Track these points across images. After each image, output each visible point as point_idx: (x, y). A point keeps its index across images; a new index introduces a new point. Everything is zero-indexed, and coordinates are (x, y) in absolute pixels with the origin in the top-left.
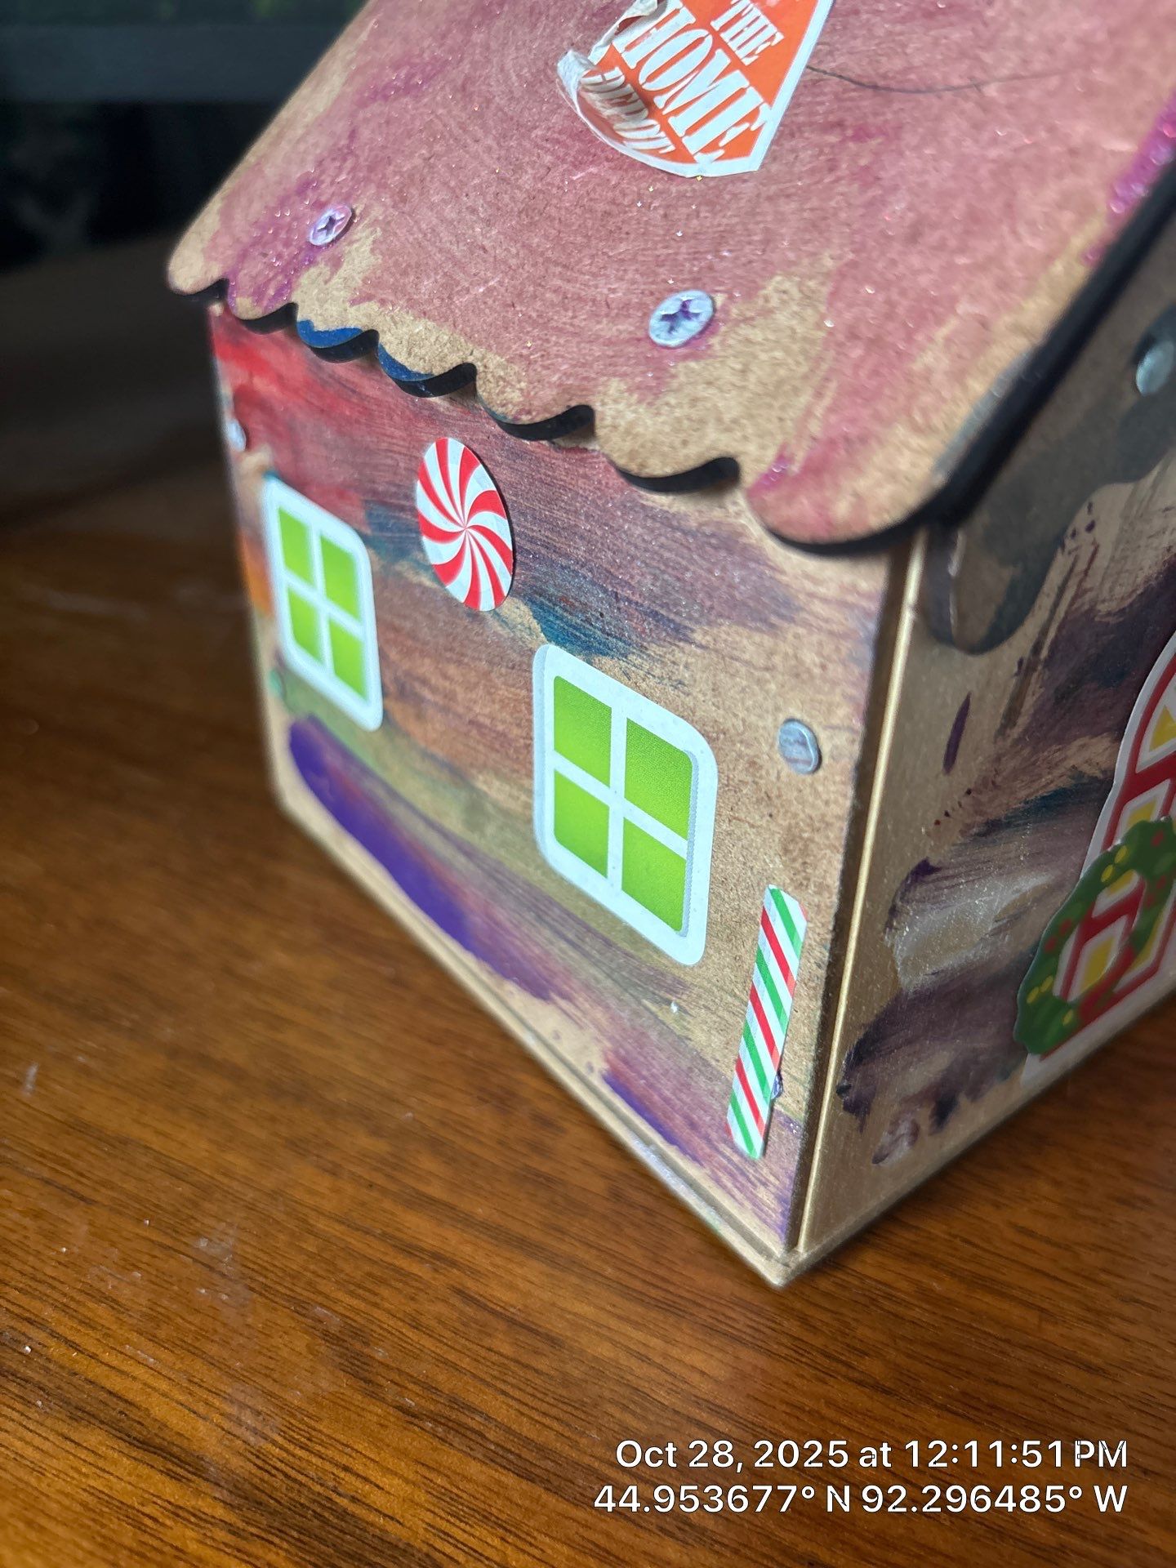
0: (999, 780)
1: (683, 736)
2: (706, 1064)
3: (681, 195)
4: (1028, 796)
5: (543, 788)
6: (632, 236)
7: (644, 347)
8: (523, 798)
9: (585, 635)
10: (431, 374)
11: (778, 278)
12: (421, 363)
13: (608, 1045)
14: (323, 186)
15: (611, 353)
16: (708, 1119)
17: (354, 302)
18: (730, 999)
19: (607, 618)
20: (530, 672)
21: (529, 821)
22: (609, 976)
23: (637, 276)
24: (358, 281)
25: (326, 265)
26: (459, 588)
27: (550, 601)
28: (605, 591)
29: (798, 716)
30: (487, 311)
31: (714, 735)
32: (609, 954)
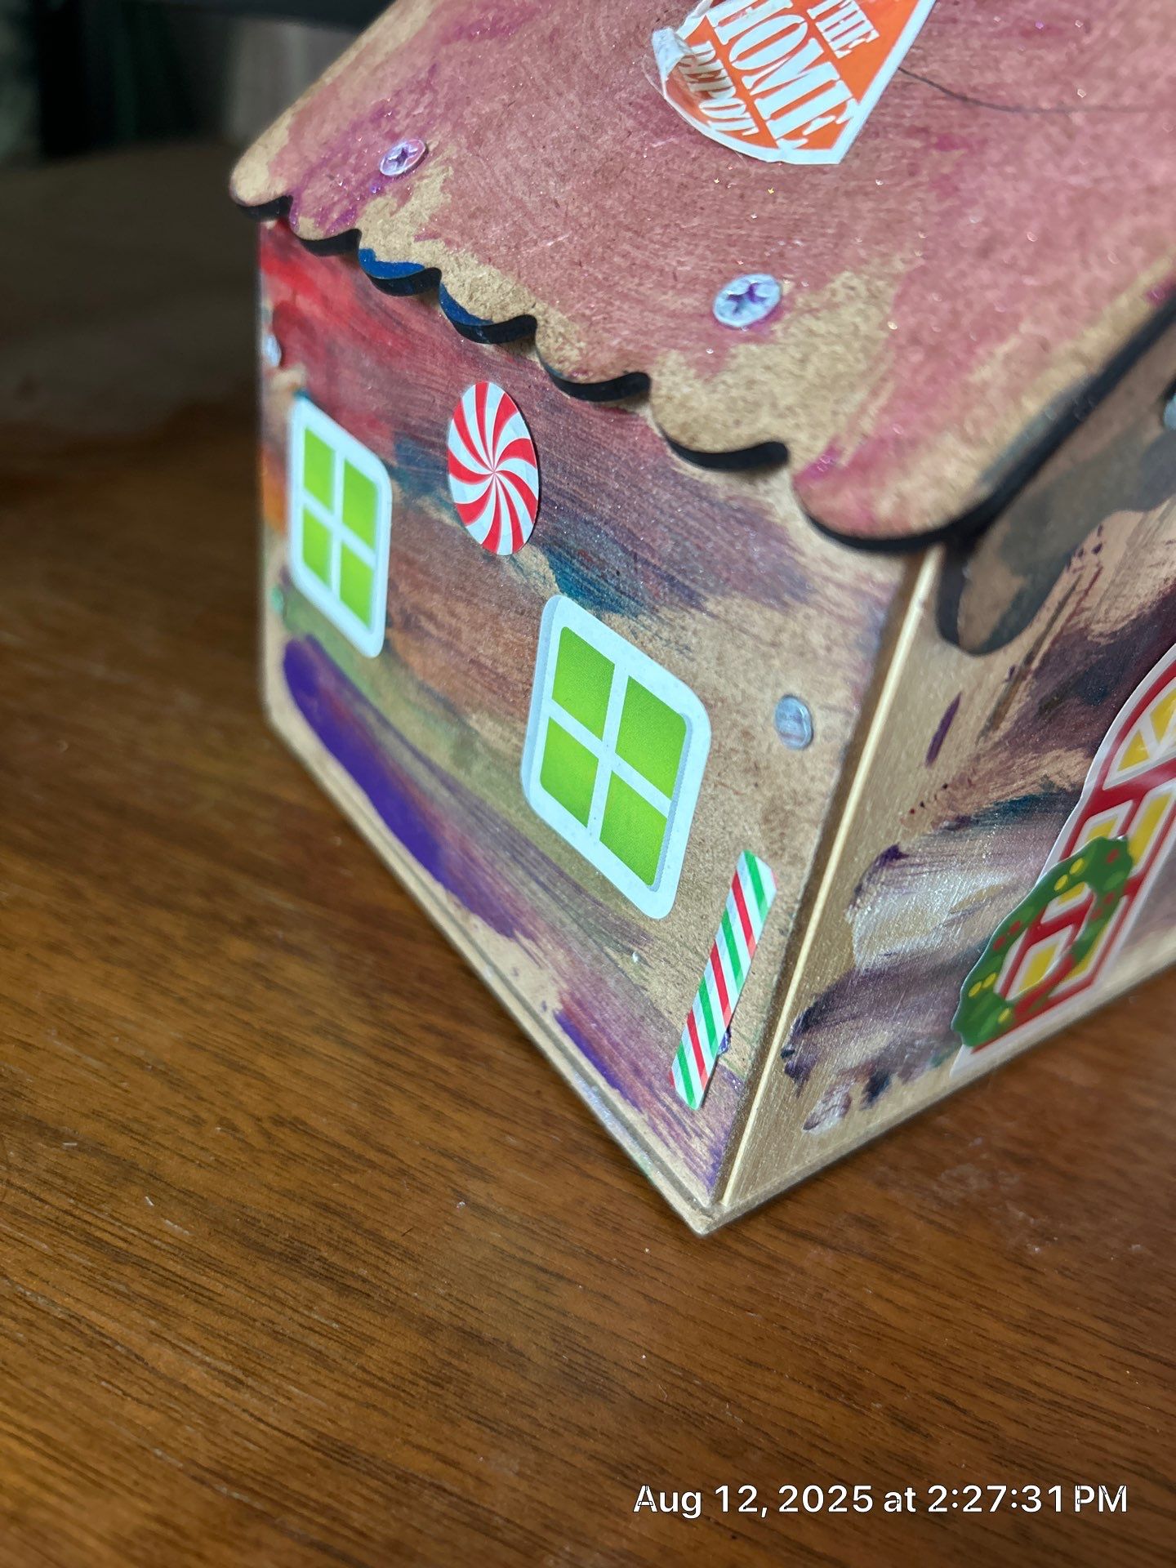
0: (975, 779)
1: (682, 699)
2: (659, 1015)
3: (760, 179)
4: (999, 798)
5: (535, 735)
6: (706, 212)
7: (708, 324)
8: (515, 740)
9: (599, 590)
10: (490, 321)
11: (847, 274)
12: (482, 309)
13: (565, 986)
14: (398, 117)
15: (672, 325)
16: (652, 1067)
17: (418, 238)
18: (691, 955)
19: (623, 577)
20: (539, 620)
21: (518, 764)
22: (575, 921)
23: (708, 253)
24: (425, 217)
25: (394, 196)
26: (479, 530)
27: (568, 553)
28: (625, 550)
29: (797, 692)
30: (553, 266)
31: (712, 702)
32: (578, 900)
